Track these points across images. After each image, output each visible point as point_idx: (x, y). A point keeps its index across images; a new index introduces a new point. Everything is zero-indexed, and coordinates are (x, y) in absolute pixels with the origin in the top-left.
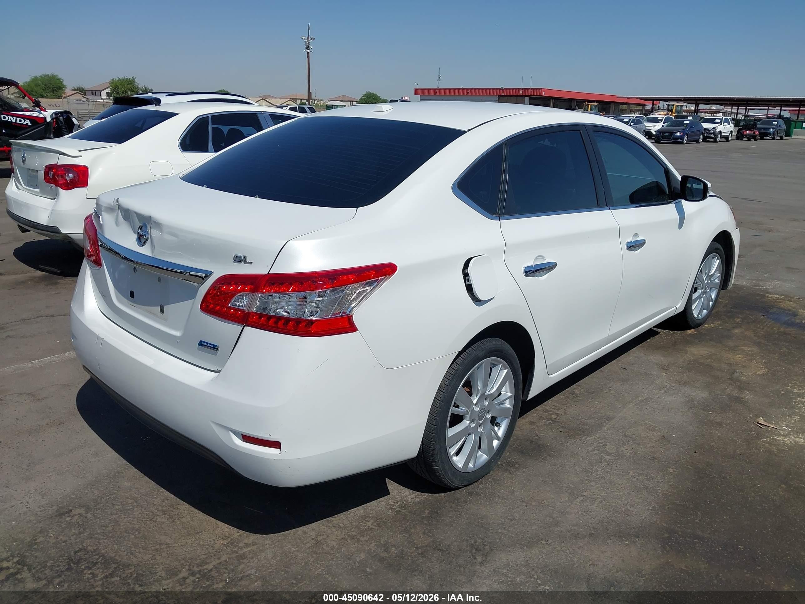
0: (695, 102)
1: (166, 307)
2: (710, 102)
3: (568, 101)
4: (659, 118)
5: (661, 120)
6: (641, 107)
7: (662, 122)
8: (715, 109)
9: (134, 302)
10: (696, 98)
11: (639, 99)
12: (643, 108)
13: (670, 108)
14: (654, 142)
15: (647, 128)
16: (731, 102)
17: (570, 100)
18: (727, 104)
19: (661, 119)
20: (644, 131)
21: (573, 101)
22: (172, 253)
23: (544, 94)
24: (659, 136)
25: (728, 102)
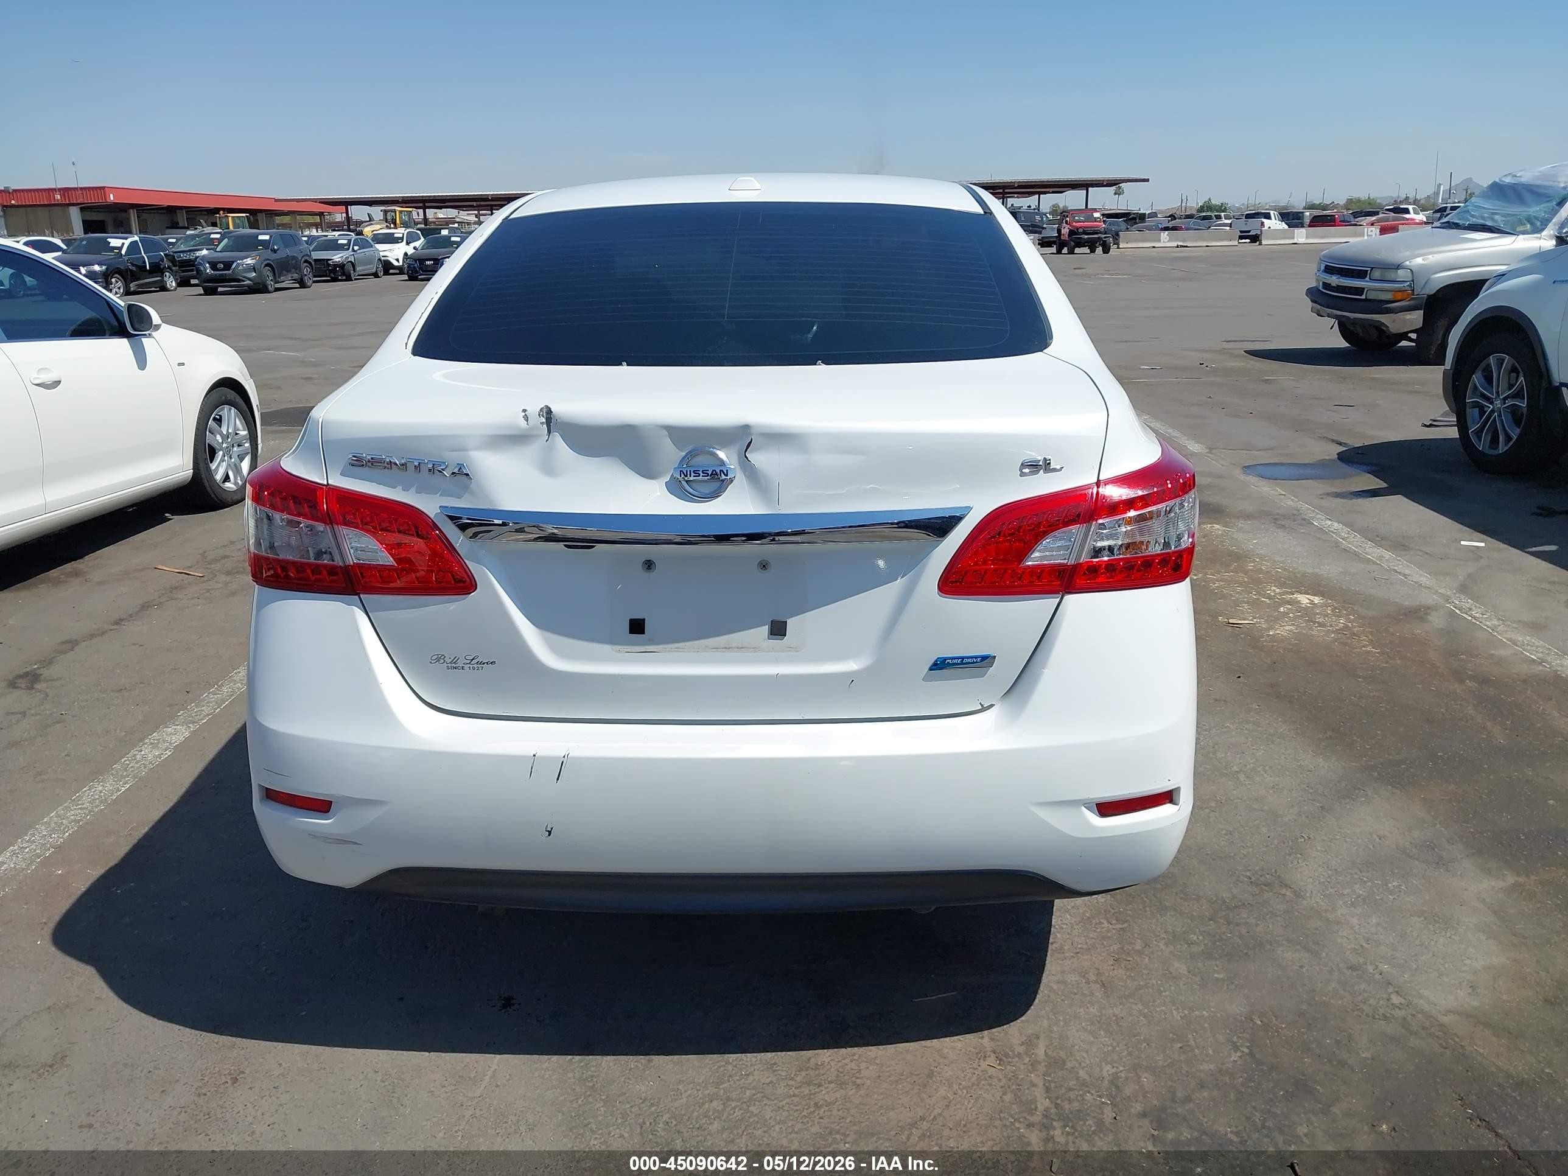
0: (421, 205)
1: (792, 624)
2: (447, 204)
3: (165, 211)
4: (396, 235)
5: (402, 239)
6: (317, 219)
7: (403, 241)
8: (442, 216)
9: (651, 642)
10: (422, 196)
11: (320, 202)
12: (321, 219)
13: (389, 218)
14: (407, 278)
15: (382, 254)
16: (478, 203)
17: (171, 210)
18: (473, 206)
19: (401, 235)
20: (380, 259)
21: (177, 211)
22: (844, 492)
23: (112, 198)
24: (415, 267)
25: (475, 204)
